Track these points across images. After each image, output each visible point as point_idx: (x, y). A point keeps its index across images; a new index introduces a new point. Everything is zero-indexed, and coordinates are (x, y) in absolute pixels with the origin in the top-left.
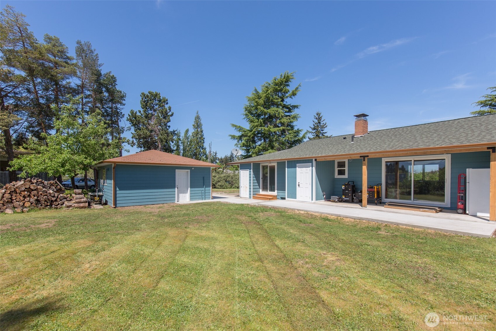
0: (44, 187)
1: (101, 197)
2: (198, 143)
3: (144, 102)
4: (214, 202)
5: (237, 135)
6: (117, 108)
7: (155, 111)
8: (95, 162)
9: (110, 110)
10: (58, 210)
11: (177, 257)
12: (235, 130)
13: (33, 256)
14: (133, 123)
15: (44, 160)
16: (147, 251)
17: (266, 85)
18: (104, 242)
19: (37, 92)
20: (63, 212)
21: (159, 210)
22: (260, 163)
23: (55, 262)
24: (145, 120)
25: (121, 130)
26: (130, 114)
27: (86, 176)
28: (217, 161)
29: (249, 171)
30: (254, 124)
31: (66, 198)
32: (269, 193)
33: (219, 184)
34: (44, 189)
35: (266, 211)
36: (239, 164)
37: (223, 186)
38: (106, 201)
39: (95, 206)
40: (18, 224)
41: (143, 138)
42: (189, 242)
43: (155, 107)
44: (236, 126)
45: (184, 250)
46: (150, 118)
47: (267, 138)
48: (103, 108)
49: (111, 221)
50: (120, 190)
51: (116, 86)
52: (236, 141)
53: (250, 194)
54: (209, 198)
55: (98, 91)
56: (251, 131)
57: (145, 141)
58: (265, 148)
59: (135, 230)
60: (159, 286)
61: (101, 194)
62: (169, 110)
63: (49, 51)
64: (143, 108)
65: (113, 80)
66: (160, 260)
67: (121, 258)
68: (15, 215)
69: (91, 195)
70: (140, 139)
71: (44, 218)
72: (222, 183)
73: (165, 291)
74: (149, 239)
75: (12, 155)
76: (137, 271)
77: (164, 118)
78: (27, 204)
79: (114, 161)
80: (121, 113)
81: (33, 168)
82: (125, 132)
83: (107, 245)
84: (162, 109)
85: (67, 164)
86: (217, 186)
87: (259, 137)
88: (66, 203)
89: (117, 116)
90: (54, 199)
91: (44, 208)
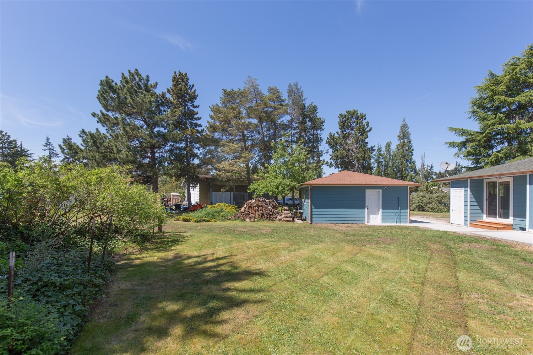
0: (266, 204)
1: (301, 213)
2: (404, 156)
3: (342, 122)
4: (410, 226)
5: (459, 141)
6: (317, 134)
7: (352, 129)
8: (298, 185)
9: (312, 137)
10: (274, 222)
11: (343, 265)
12: (455, 135)
13: (257, 247)
14: (331, 145)
15: (267, 184)
16: (322, 257)
17: (512, 61)
18: (296, 246)
19: (263, 133)
20: (276, 224)
21: (346, 229)
22: (483, 179)
23: (267, 253)
24: (343, 141)
25: (320, 154)
26: (329, 137)
27: (293, 196)
28: (434, 177)
29: (464, 190)
30: (487, 122)
31: (278, 213)
32: (498, 220)
33: (430, 206)
34: (266, 206)
35: (476, 242)
36: (450, 181)
37: (435, 208)
38: (306, 217)
39: (297, 221)
40: (251, 229)
41: (340, 158)
42: (360, 257)
43: (353, 125)
44: (456, 130)
45: (352, 262)
46: (347, 138)
47: (513, 139)
48: (307, 136)
49: (305, 233)
50: (315, 208)
51: (317, 114)
52: (456, 150)
53: (466, 220)
54: (406, 222)
55: (303, 123)
56: (482, 133)
57: (343, 161)
58: (510, 155)
59: (319, 242)
60: (323, 279)
61: (301, 211)
62: (367, 125)
63: (271, 99)
64: (340, 129)
65: (314, 109)
66: (330, 265)
67: (304, 258)
68: (251, 223)
69: (295, 212)
70: (337, 160)
71: (265, 226)
72: (434, 205)
73: (326, 283)
74: (327, 249)
75: (250, 181)
76: (311, 268)
77: (362, 135)
78: (257, 216)
79: (310, 183)
80: (321, 138)
81: (260, 190)
82: (323, 155)
83: (298, 248)
84: (360, 126)
85: (280, 187)
86: (426, 208)
87: (497, 139)
88: (278, 217)
89: (317, 141)
90: (271, 213)
91: (265, 220)
